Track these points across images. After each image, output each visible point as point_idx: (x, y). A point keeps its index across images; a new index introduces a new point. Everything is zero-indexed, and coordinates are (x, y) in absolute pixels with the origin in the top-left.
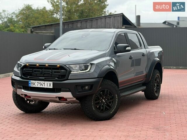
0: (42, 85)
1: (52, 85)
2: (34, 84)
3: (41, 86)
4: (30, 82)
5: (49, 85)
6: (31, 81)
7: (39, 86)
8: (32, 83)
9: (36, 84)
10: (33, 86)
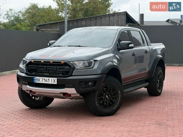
0: (47, 81)
1: (56, 81)
2: (39, 80)
3: (46, 83)
4: (34, 78)
5: (53, 81)
6: (36, 77)
7: (44, 82)
8: (37, 79)
9: (41, 80)
10: (38, 82)
